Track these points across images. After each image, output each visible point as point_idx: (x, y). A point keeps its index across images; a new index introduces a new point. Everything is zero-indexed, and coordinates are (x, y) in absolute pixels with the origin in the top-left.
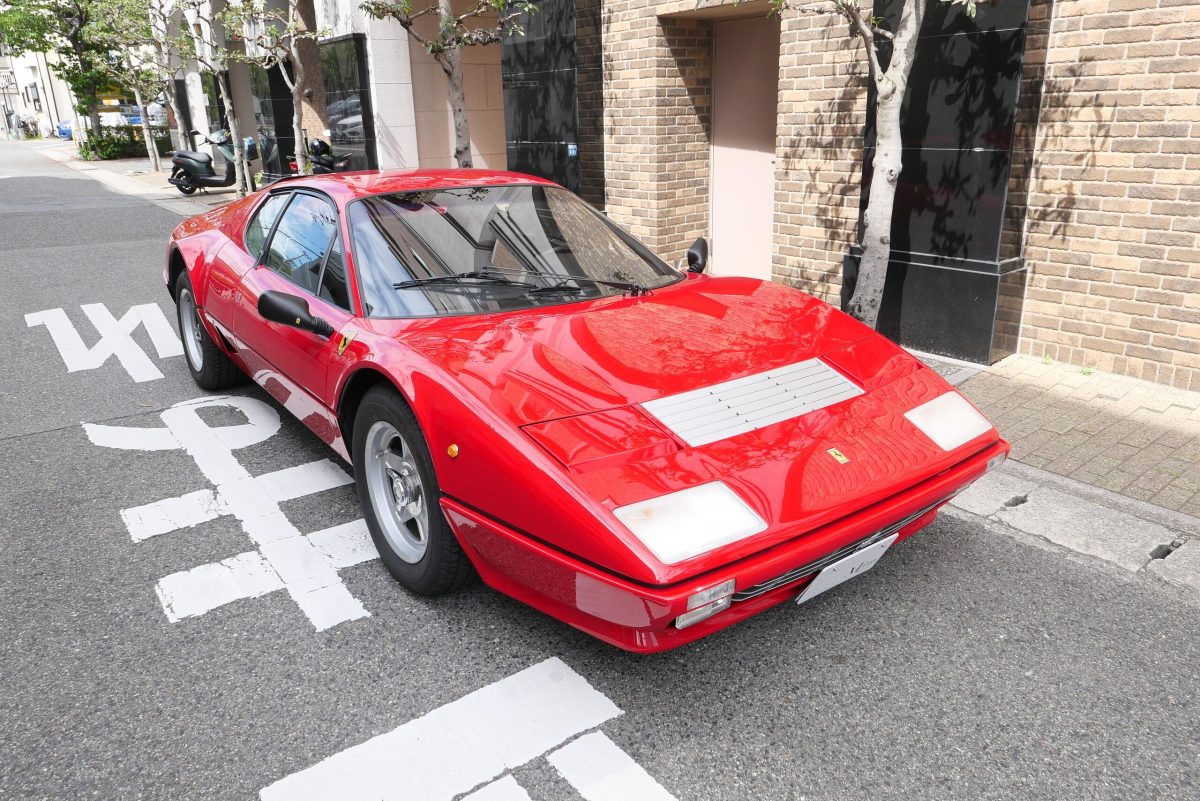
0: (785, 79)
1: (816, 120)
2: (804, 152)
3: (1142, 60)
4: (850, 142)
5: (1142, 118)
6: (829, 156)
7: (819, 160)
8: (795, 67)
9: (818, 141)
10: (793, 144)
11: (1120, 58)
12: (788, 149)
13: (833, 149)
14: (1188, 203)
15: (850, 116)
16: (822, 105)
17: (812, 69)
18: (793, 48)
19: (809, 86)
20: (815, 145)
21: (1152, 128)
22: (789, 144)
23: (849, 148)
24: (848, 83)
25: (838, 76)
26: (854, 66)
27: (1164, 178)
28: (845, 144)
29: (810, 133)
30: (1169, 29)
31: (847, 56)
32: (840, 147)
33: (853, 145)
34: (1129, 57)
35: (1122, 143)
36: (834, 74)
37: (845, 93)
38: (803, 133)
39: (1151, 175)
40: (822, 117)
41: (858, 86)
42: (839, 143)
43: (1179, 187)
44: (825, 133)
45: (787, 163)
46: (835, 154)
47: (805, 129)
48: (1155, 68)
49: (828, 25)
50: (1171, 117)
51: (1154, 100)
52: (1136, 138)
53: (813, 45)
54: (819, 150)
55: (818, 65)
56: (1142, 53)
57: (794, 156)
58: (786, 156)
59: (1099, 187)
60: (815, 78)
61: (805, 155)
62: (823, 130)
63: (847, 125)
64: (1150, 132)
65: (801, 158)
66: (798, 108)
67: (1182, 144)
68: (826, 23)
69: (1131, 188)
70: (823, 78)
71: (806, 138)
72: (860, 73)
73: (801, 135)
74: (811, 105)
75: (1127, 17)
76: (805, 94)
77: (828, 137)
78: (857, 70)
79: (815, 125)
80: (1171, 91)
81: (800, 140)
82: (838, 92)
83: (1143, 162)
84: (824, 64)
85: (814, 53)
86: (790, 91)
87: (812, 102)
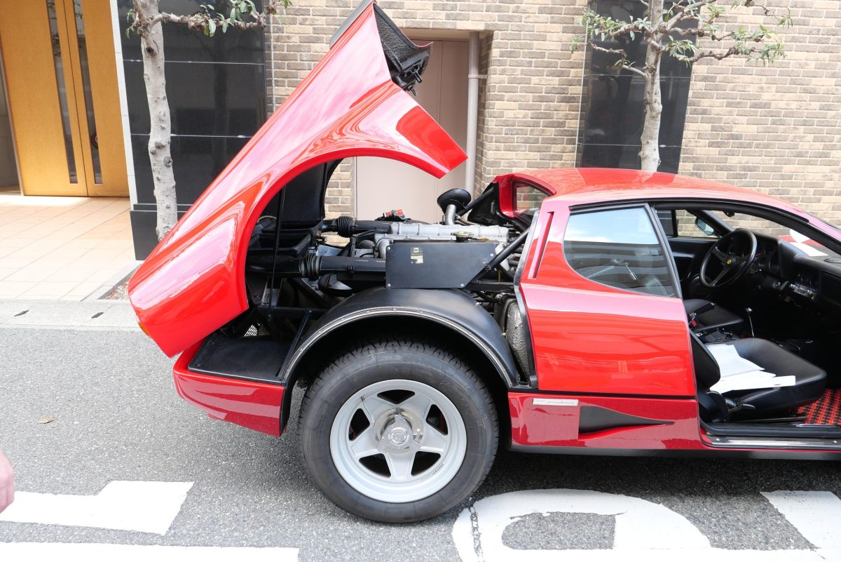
1: (525, 124)
2: (514, 146)
3: (723, 100)
5: (723, 129)
7: (527, 152)
8: (506, 84)
11: (712, 98)
14: (743, 173)
16: (530, 113)
17: (521, 87)
19: (518, 99)
21: (728, 135)
27: (733, 161)
30: (735, 86)
34: (717, 98)
35: (713, 142)
36: (540, 93)
39: (727, 159)
43: (739, 165)
47: (515, 130)
48: (729, 105)
49: (536, 58)
50: (736, 130)
51: (729, 121)
52: (719, 140)
53: (522, 70)
55: (527, 85)
56: (723, 97)
57: (505, 149)
59: (702, 165)
60: (524, 94)
61: (515, 149)
64: (727, 137)
65: (511, 151)
66: (509, 115)
67: (741, 143)
69: (717, 166)
70: (531, 94)
74: (520, 113)
75: (716, 77)
76: (516, 105)
79: (524, 127)
80: (735, 117)
82: (544, 105)
83: (723, 153)
84: (532, 85)
85: (523, 76)
86: (501, 102)
87: (521, 111)
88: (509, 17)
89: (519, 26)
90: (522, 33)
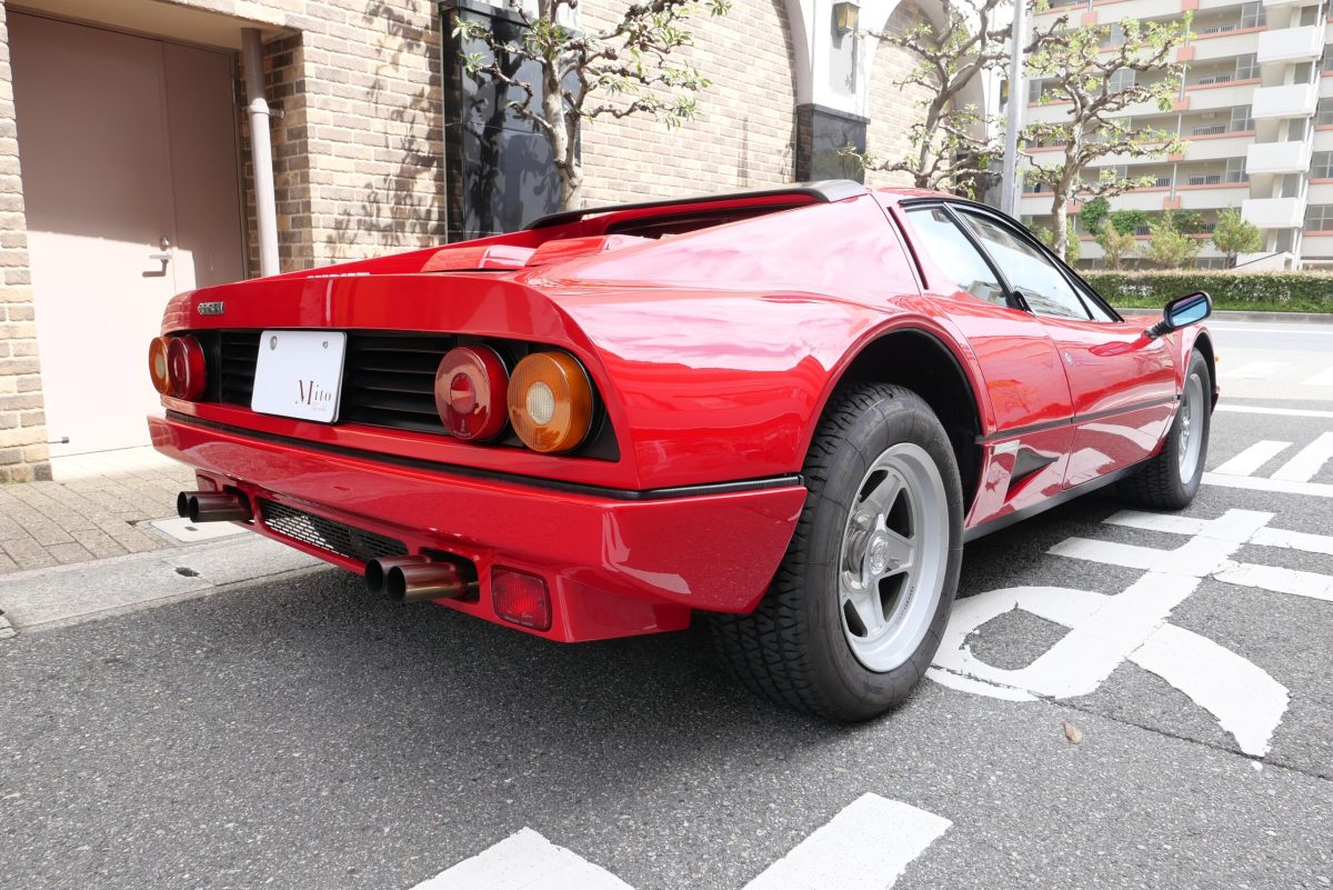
0: (316, 140)
1: (369, 196)
2: (356, 235)
4: (414, 226)
6: (390, 242)
7: (376, 246)
8: (331, 126)
9: (374, 222)
10: (339, 226)
12: (334, 233)
13: (394, 234)
15: (411, 197)
16: (376, 181)
17: (356, 135)
18: (326, 102)
19: (354, 155)
20: (371, 228)
22: (333, 225)
23: (413, 232)
24: (406, 158)
25: (391, 149)
26: (411, 142)
28: (408, 228)
29: (362, 212)
30: (614, 161)
31: (400, 129)
32: (403, 231)
33: (418, 229)
36: (387, 147)
37: (402, 170)
38: (352, 212)
40: (377, 194)
41: (416, 165)
42: (401, 227)
44: (382, 214)
45: (334, 249)
46: (397, 238)
47: (355, 208)
49: (373, 87)
53: (354, 106)
54: (374, 233)
55: (365, 132)
57: (341, 239)
58: (330, 241)
60: (361, 146)
61: (358, 240)
62: (379, 210)
63: (408, 207)
65: (351, 243)
66: (341, 181)
68: (371, 84)
70: (372, 148)
71: (357, 218)
72: (418, 151)
73: (349, 215)
74: (362, 180)
76: (351, 164)
77: (386, 219)
78: (414, 147)
79: (367, 204)
81: (349, 221)
82: (395, 169)
84: (372, 133)
85: (357, 116)
86: (326, 156)
87: (361, 175)
88: (325, 11)
89: (342, 30)
90: (348, 42)
